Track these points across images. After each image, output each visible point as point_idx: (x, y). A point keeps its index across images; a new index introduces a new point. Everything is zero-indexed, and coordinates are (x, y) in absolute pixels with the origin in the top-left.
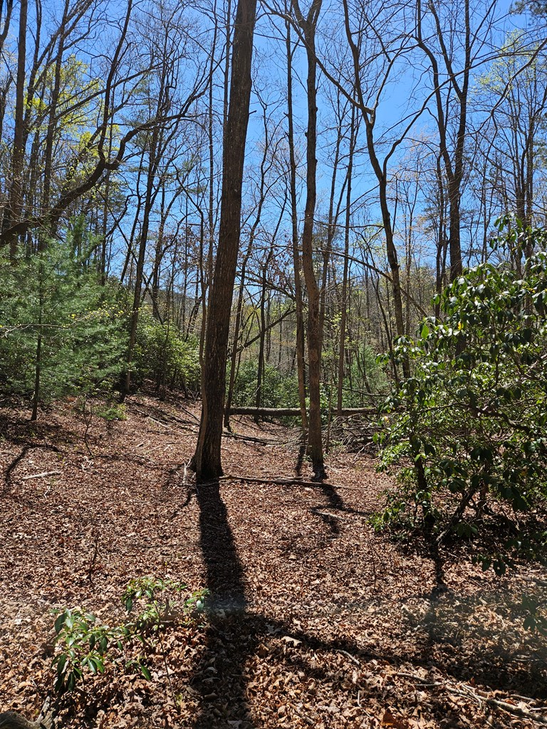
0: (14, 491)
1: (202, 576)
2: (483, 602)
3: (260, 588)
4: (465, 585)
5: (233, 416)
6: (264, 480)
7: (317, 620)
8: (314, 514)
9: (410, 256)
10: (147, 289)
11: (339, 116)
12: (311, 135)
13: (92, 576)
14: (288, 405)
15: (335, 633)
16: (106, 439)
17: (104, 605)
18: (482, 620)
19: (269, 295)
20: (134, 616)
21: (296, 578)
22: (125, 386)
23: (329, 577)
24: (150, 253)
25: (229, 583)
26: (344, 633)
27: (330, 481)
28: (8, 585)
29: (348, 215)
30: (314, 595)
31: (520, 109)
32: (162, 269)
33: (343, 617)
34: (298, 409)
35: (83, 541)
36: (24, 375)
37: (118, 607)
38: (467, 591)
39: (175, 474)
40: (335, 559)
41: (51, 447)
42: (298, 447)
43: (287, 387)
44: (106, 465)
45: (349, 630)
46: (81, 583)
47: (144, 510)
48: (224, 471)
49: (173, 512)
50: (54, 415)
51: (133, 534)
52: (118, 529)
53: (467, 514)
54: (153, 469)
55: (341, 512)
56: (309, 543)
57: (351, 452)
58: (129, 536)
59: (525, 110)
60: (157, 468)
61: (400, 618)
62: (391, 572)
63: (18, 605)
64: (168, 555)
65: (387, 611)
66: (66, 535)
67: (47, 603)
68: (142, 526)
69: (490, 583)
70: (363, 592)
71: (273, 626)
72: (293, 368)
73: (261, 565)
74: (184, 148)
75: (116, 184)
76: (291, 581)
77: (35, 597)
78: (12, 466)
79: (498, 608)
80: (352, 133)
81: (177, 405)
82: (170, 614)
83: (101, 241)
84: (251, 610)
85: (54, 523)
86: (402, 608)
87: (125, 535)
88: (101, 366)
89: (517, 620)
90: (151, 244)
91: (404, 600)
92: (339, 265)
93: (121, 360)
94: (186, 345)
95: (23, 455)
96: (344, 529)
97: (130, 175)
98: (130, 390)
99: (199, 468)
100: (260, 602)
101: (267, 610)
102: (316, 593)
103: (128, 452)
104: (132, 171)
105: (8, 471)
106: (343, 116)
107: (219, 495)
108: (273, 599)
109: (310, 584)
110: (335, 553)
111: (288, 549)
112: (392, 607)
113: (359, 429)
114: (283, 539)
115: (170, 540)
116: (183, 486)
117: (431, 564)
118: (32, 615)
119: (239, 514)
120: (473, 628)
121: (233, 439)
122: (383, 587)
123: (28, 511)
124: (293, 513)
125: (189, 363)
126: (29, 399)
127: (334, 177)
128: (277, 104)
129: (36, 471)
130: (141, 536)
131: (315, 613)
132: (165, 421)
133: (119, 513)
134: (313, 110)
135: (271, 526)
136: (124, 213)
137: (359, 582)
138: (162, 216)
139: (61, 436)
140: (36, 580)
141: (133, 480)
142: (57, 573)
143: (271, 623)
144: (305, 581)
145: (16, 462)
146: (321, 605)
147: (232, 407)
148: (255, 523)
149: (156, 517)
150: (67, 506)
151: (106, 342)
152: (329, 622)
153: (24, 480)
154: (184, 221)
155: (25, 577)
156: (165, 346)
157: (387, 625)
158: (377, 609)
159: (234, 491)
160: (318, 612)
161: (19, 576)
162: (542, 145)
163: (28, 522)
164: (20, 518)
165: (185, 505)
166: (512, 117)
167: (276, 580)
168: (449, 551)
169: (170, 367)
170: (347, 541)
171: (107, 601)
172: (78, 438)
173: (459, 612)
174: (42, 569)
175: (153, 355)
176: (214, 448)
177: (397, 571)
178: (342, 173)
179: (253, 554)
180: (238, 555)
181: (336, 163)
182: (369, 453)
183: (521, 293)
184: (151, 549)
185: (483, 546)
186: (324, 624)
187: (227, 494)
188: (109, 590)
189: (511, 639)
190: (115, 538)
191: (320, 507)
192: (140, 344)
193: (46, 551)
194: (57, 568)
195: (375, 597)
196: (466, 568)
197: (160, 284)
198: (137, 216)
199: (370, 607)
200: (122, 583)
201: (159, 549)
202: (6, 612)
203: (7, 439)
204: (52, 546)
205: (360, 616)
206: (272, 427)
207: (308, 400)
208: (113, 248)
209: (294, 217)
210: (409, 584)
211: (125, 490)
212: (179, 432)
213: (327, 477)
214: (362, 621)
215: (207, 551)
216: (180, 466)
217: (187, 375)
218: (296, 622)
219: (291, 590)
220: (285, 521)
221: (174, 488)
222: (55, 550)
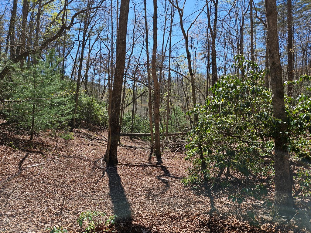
0: (23, 173)
1: (112, 208)
2: (231, 214)
3: (138, 213)
4: (223, 208)
5: (121, 137)
6: (136, 165)
7: (163, 226)
8: (158, 179)
9: (195, 69)
10: (83, 81)
11: (166, 10)
12: (155, 18)
13: (62, 211)
14: (145, 132)
15: (171, 231)
16: (65, 148)
17: (69, 224)
18: (231, 222)
19: (136, 85)
20: (83, 228)
21: (153, 208)
22: (73, 124)
23: (167, 206)
24: (84, 66)
25: (124, 211)
26: (175, 231)
27: (164, 164)
28: (23, 217)
29: (170, 51)
30: (161, 215)
31: (238, 10)
32: (89, 72)
33: (174, 224)
34: (149, 133)
35: (57, 195)
36: (27, 120)
37: (75, 225)
38: (224, 210)
39: (97, 163)
40: (169, 198)
41: (40, 152)
42: (150, 150)
43: (144, 124)
44: (65, 160)
45: (177, 229)
46: (58, 214)
47: (84, 180)
48: (119, 161)
49: (97, 180)
50: (40, 137)
51: (80, 191)
52: (73, 189)
53: (221, 177)
54: (87, 161)
55: (170, 178)
56: (157, 192)
57: (172, 152)
58: (78, 192)
59: (240, 11)
60: (89, 161)
61: (198, 223)
62: (192, 203)
63: (29, 226)
64: (96, 200)
65: (192, 220)
66: (49, 192)
67: (42, 224)
68: (84, 187)
69: (233, 206)
70: (182, 213)
71: (144, 230)
72: (147, 116)
73: (137, 203)
74: (99, 21)
75: (68, 35)
76: (151, 209)
77: (37, 221)
78: (22, 162)
79: (237, 217)
80: (172, 18)
81: (97, 132)
82: (99, 227)
83: (62, 60)
84: (134, 223)
85: (43, 187)
86: (198, 219)
87: (76, 192)
88: (62, 115)
89: (245, 221)
90: (85, 61)
91: (199, 215)
92: (166, 73)
93: (71, 113)
94: (100, 106)
95: (27, 156)
96: (172, 185)
97: (75, 32)
98: (75, 126)
99: (108, 160)
100: (138, 219)
101: (141, 223)
102: (162, 214)
103: (75, 154)
104: (76, 30)
105: (20, 164)
106: (167, 10)
107: (117, 172)
108: (144, 217)
109: (159, 210)
110: (169, 196)
111: (148, 195)
112: (194, 219)
113: (175, 141)
114: (146, 190)
115: (96, 193)
116: (100, 168)
117: (208, 199)
118: (36, 230)
119: (126, 180)
120: (228, 226)
121: (121, 147)
122: (190, 210)
123: (30, 182)
124: (150, 179)
125: (102, 114)
126: (29, 130)
127: (164, 35)
128: (140, 4)
129: (33, 163)
130: (83, 192)
131: (162, 223)
132: (91, 139)
133: (73, 181)
134: (155, 8)
135: (140, 185)
136: (73, 48)
137: (180, 208)
138: (89, 50)
139: (44, 147)
140: (36, 213)
141: (78, 166)
142: (46, 210)
143: (144, 228)
144: (157, 209)
145: (24, 159)
146: (164, 219)
147: (121, 133)
148: (133, 184)
149: (89, 183)
150: (48, 179)
151: (65, 105)
152: (168, 226)
153: (27, 168)
154: (99, 52)
155: (31, 213)
156: (91, 106)
157: (192, 226)
158: (188, 220)
159: (123, 170)
160: (163, 222)
161: (28, 212)
162: (247, 25)
163: (31, 187)
164: (27, 185)
165: (102, 177)
166: (235, 13)
167: (145, 209)
168: (216, 193)
169: (93, 116)
170: (173, 190)
171: (70, 222)
172: (52, 148)
173: (222, 219)
174: (39, 209)
175: (86, 110)
176: (114, 151)
177: (195, 203)
178: (167, 34)
179: (134, 198)
180: (127, 199)
181: (165, 29)
182: (180, 152)
183: (245, 87)
184: (88, 198)
185: (229, 190)
186: (166, 228)
187: (120, 171)
188: (70, 217)
189: (243, 230)
190: (71, 193)
191: (161, 176)
192: (80, 106)
193: (40, 200)
194: (46, 208)
195: (187, 214)
196: (223, 200)
197: (88, 79)
198: (78, 50)
199: (185, 219)
200: (76, 213)
201: (92, 197)
202: (23, 229)
203: (19, 149)
204: (43, 198)
205: (181, 223)
206: (138, 141)
207: (154, 130)
208: (67, 63)
209: (147, 52)
210: (200, 208)
211: (74, 171)
212: (98, 144)
213: (163, 163)
214: (182, 225)
215: (113, 197)
216: (99, 159)
217: (101, 119)
218: (154, 227)
219: (151, 213)
220: (146, 182)
221: (97, 169)
222: (44, 200)
